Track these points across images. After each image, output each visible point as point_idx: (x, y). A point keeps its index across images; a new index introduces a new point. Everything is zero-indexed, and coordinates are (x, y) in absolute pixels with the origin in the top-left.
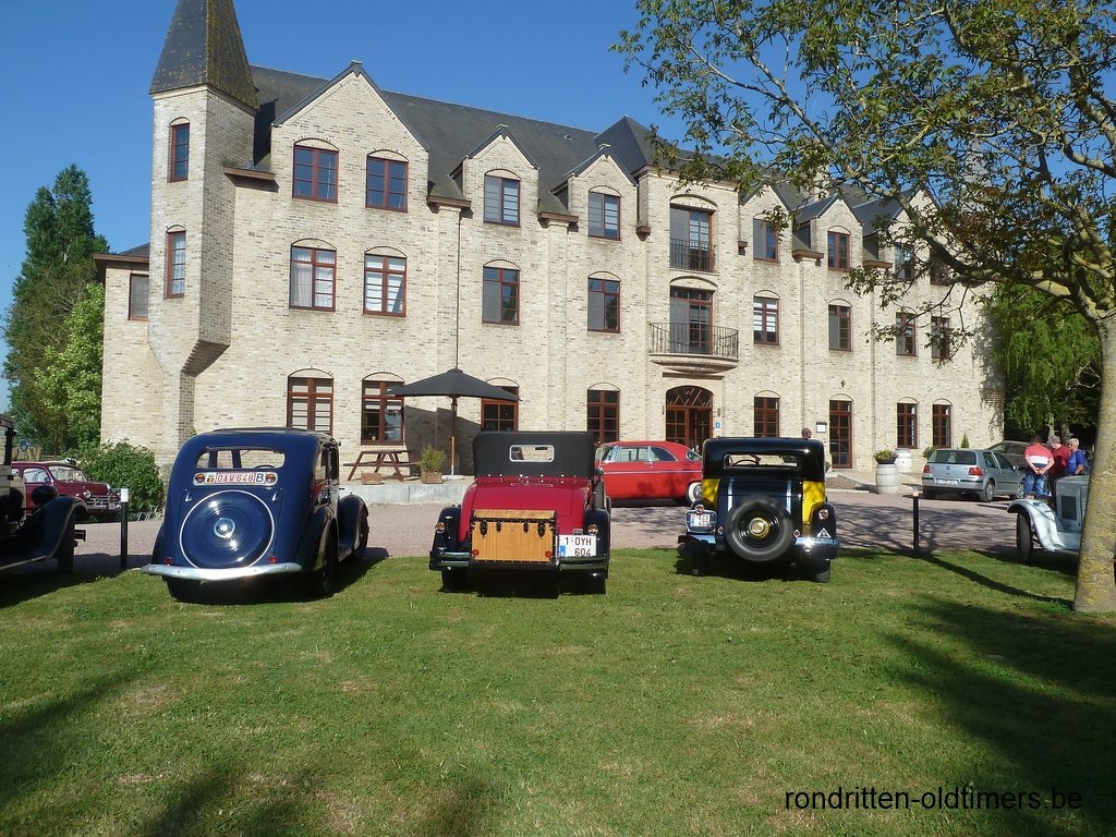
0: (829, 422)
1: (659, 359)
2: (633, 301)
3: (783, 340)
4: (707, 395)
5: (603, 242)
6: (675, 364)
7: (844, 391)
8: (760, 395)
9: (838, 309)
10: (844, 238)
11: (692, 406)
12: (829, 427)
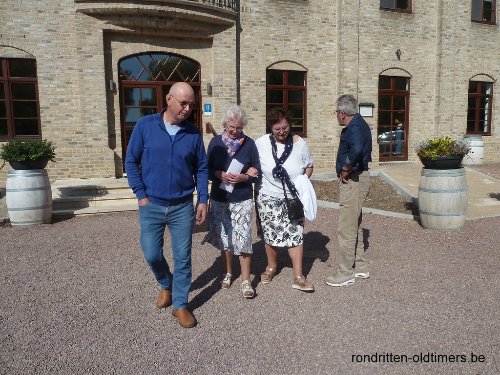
8: (276, 67)
12: (376, 109)
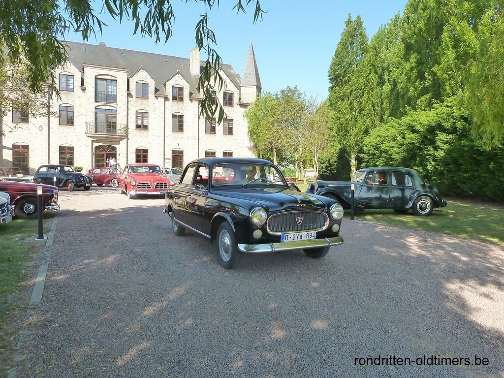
0: (171, 159)
1: (89, 135)
2: (79, 114)
3: (149, 127)
4: (114, 149)
5: (65, 92)
6: (96, 137)
7: (179, 147)
8: (138, 148)
9: (177, 116)
10: (181, 89)
11: (107, 152)
12: (171, 160)
